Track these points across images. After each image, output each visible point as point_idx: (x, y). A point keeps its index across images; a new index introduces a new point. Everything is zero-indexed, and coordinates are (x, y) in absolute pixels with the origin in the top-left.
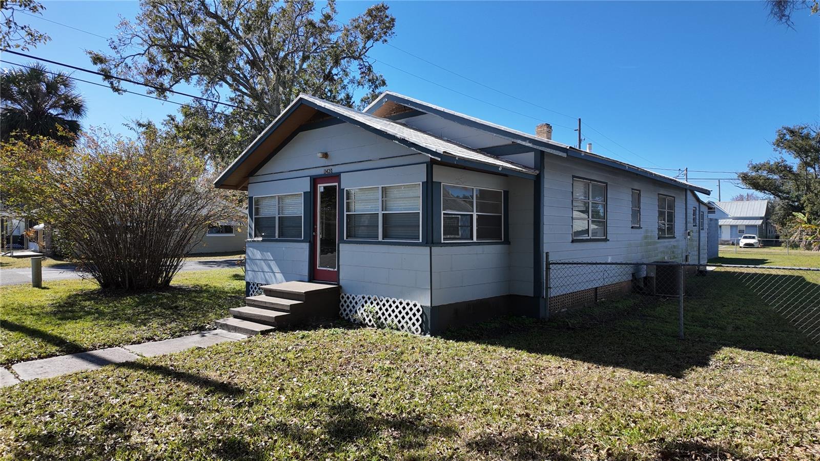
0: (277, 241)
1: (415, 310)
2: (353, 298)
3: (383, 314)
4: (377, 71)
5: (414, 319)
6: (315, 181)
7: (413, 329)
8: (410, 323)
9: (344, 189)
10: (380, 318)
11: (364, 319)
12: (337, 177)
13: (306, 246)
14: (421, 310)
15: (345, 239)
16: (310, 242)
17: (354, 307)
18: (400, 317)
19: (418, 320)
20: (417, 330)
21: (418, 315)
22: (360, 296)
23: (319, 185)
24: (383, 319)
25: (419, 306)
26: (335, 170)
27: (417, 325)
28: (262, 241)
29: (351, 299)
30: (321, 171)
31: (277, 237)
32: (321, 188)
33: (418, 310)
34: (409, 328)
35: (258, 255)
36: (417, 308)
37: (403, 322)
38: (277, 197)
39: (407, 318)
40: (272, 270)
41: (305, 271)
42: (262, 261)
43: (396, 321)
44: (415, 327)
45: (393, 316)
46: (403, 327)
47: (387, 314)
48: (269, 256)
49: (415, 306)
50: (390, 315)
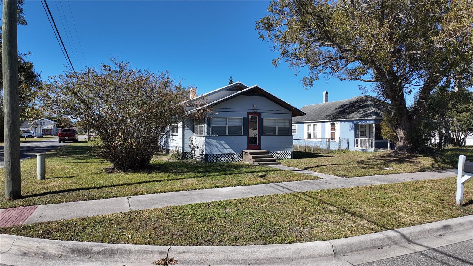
0: (227, 136)
1: (289, 153)
3: (279, 156)
5: (289, 156)
6: (248, 114)
7: (289, 158)
8: (288, 157)
9: (263, 118)
10: (278, 157)
12: (260, 114)
13: (245, 137)
15: (263, 134)
16: (247, 136)
18: (285, 156)
19: (290, 156)
20: (290, 158)
21: (290, 154)
23: (249, 116)
25: (290, 152)
26: (258, 111)
27: (290, 157)
28: (219, 136)
30: (251, 111)
31: (227, 134)
32: (250, 117)
33: (290, 153)
34: (288, 158)
37: (286, 157)
38: (228, 119)
39: (287, 156)
40: (224, 147)
41: (245, 146)
42: (218, 145)
43: (284, 157)
45: (282, 156)
46: (286, 158)
47: (280, 156)
48: (222, 142)
49: (289, 152)
50: (281, 156)
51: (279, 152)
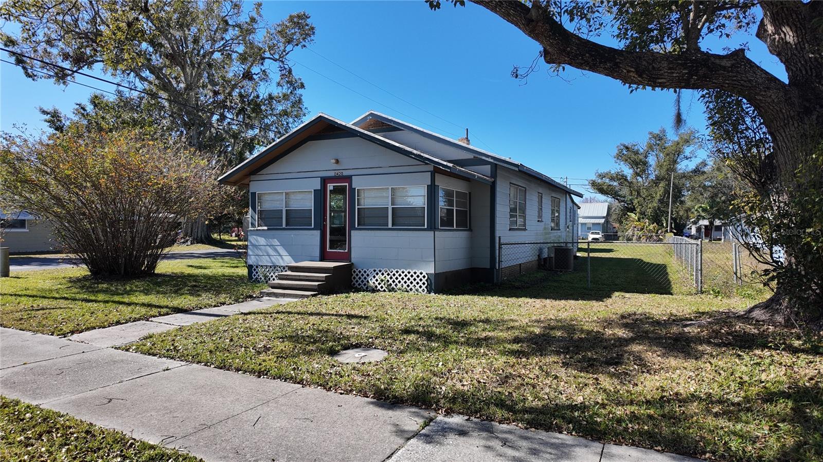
0: (284, 229)
1: (421, 276)
2: (365, 272)
3: (394, 281)
4: (296, 74)
5: (421, 283)
6: (325, 181)
7: (420, 290)
8: (417, 287)
9: (355, 189)
10: (391, 285)
11: (376, 287)
12: (349, 179)
13: (317, 234)
14: (426, 276)
15: (356, 226)
16: (321, 230)
17: (365, 278)
18: (408, 282)
19: (424, 284)
21: (424, 280)
22: (372, 270)
23: (328, 185)
24: (393, 285)
25: (424, 274)
26: (346, 173)
27: (424, 287)
28: (268, 229)
29: (362, 272)
30: (332, 174)
31: (284, 226)
32: (330, 187)
33: (424, 277)
34: (417, 290)
35: (262, 241)
36: (423, 275)
37: (411, 286)
38: (284, 194)
39: (415, 283)
40: (278, 253)
41: (317, 253)
42: (267, 247)
43: (405, 286)
44: (422, 289)
45: (402, 282)
46: (411, 289)
47: (397, 281)
48: (276, 242)
49: (421, 273)
50: (399, 282)
51: (394, 272)
